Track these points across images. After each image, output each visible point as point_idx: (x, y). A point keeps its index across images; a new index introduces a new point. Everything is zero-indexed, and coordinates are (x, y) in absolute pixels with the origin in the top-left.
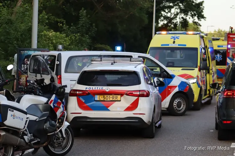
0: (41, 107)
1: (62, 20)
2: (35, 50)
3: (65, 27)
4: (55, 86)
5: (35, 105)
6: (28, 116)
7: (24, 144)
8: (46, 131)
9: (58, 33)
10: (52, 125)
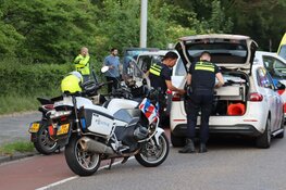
0: (130, 112)
1: (193, 13)
2: (144, 50)
3: (196, 22)
4: (146, 89)
5: (124, 109)
6: (115, 121)
7: (112, 152)
8: (135, 138)
9: (187, 29)
10: (143, 132)
